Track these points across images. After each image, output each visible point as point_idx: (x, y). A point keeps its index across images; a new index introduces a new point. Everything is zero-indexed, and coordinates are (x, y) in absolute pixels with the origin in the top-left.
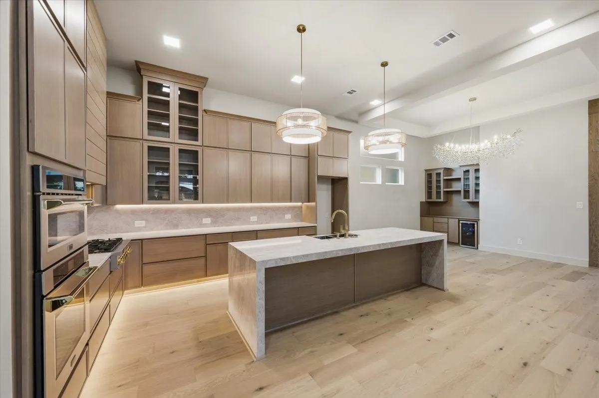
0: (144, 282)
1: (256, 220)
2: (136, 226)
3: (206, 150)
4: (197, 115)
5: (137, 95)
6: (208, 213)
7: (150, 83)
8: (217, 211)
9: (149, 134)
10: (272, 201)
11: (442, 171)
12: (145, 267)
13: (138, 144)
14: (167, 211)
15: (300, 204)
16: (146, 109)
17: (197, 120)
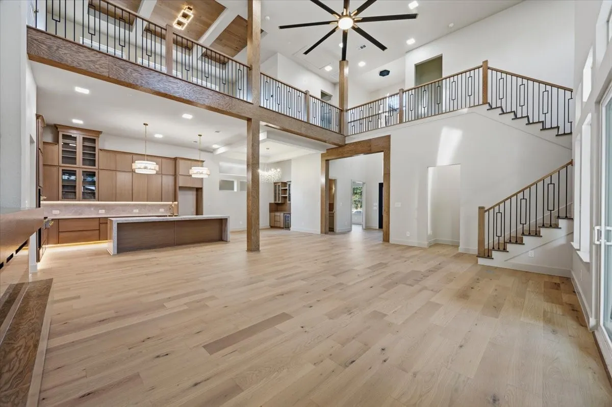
0: (59, 241)
1: (138, 212)
2: (53, 213)
3: (100, 171)
4: (95, 151)
5: (54, 142)
6: (103, 207)
7: (63, 135)
8: (109, 206)
9: (63, 163)
10: (147, 201)
11: (280, 184)
12: (61, 234)
13: (55, 169)
14: (74, 205)
15: (171, 203)
16: (61, 149)
17: (95, 154)
